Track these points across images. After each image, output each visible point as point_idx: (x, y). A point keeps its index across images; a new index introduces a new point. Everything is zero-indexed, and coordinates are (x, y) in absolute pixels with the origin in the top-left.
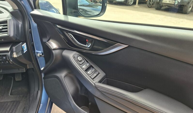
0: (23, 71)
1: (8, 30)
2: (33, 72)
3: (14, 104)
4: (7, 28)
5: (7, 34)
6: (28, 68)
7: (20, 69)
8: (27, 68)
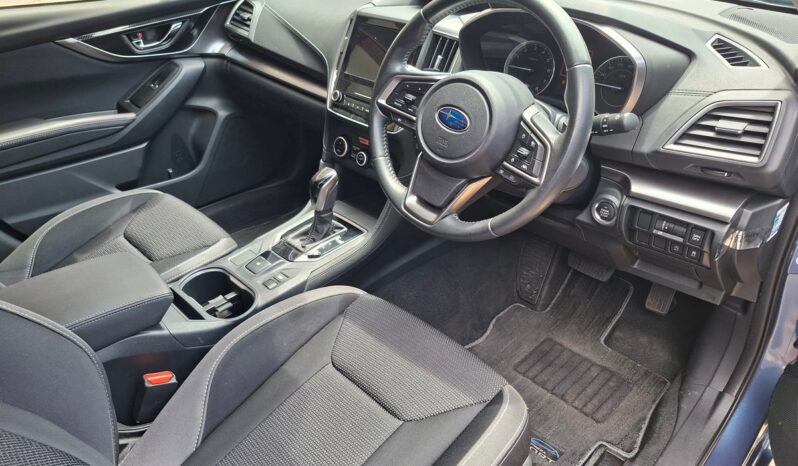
0: (713, 298)
1: (769, 145)
2: (739, 314)
3: (611, 384)
4: (764, 136)
5: (755, 160)
6: (733, 294)
7: (704, 286)
8: (731, 292)
